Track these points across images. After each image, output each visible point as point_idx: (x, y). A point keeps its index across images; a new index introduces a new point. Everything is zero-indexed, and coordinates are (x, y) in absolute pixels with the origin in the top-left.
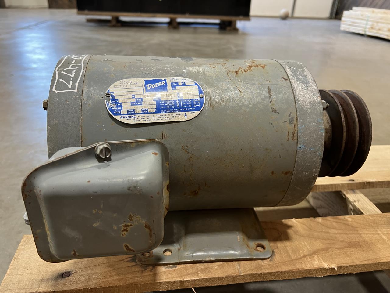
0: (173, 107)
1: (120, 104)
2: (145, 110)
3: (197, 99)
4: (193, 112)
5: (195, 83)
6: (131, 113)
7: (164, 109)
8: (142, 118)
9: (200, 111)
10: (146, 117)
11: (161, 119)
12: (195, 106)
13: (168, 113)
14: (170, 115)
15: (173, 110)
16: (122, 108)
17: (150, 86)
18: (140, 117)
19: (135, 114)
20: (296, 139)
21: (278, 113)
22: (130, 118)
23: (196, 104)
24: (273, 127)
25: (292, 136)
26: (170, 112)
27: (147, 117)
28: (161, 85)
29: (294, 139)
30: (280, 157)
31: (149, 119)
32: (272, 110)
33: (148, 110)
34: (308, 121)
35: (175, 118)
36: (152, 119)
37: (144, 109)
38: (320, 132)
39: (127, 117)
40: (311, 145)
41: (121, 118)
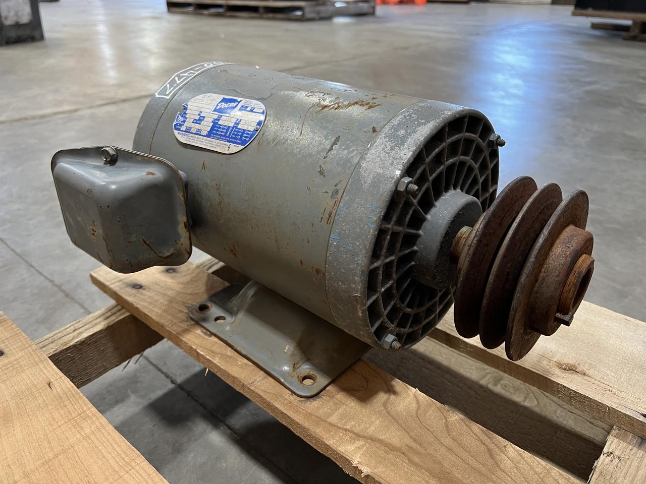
0: (223, 134)
2: (199, 130)
3: (250, 131)
5: (264, 110)
7: (215, 134)
9: (244, 147)
12: (243, 138)
13: (216, 139)
14: (216, 142)
15: (222, 137)
17: (222, 105)
18: (192, 137)
19: (190, 132)
20: (331, 223)
21: (324, 176)
23: (246, 137)
24: (310, 194)
25: (328, 216)
26: (218, 139)
27: (197, 139)
29: (329, 222)
30: (308, 242)
32: (319, 170)
33: (202, 131)
34: (357, 201)
36: (199, 143)
38: (367, 225)
40: (349, 241)
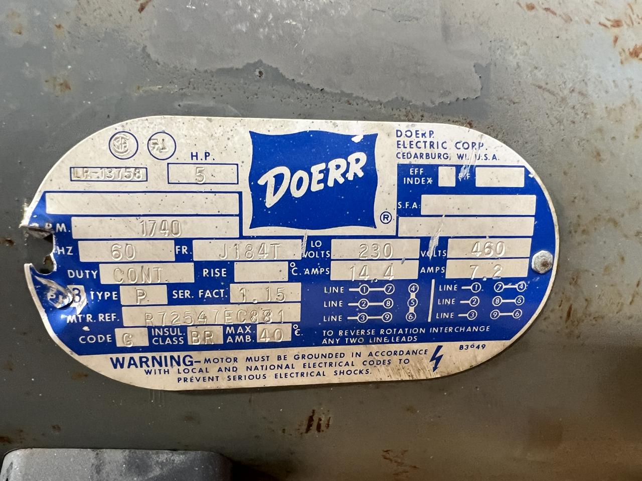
0: (388, 317)
1: (107, 295)
2: (240, 330)
3: (515, 280)
4: (476, 343)
5: (527, 172)
6: (168, 341)
7: (335, 327)
8: (224, 365)
9: (510, 342)
10: (241, 365)
11: (316, 370)
12: (496, 314)
13: (357, 343)
14: (365, 356)
15: (382, 332)
16: (119, 315)
17: (279, 179)
18: (216, 360)
19: (186, 347)
22: (160, 364)
23: (504, 308)
26: (366, 343)
27: (249, 364)
28: (341, 180)
31: (254, 373)
33: (259, 328)
35: (382, 368)
36: (270, 374)
37: (236, 326)
39: (150, 363)
41: (117, 364)
